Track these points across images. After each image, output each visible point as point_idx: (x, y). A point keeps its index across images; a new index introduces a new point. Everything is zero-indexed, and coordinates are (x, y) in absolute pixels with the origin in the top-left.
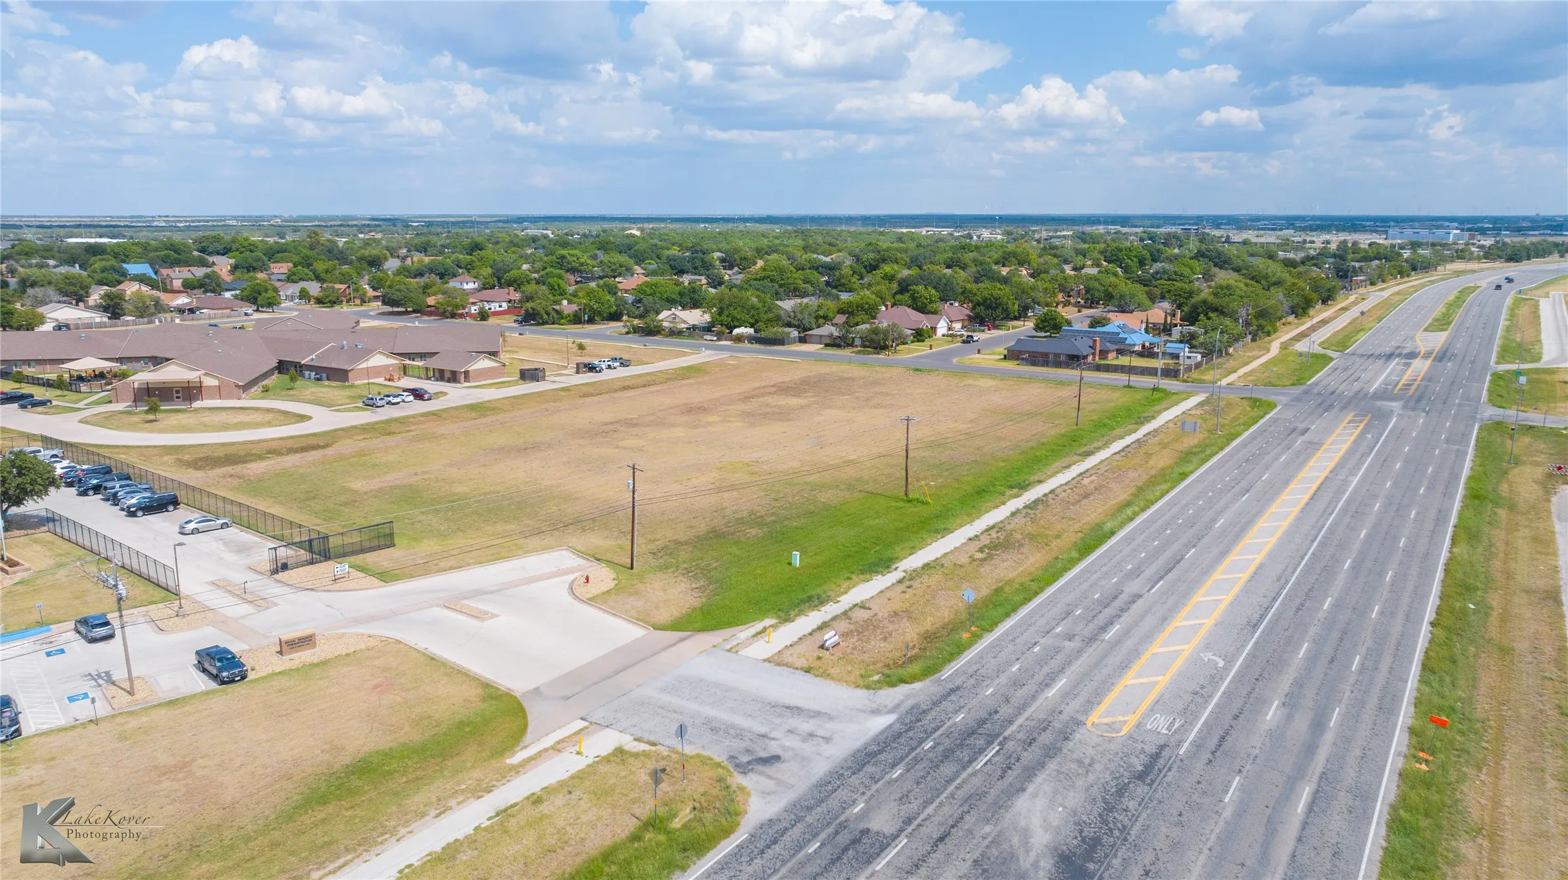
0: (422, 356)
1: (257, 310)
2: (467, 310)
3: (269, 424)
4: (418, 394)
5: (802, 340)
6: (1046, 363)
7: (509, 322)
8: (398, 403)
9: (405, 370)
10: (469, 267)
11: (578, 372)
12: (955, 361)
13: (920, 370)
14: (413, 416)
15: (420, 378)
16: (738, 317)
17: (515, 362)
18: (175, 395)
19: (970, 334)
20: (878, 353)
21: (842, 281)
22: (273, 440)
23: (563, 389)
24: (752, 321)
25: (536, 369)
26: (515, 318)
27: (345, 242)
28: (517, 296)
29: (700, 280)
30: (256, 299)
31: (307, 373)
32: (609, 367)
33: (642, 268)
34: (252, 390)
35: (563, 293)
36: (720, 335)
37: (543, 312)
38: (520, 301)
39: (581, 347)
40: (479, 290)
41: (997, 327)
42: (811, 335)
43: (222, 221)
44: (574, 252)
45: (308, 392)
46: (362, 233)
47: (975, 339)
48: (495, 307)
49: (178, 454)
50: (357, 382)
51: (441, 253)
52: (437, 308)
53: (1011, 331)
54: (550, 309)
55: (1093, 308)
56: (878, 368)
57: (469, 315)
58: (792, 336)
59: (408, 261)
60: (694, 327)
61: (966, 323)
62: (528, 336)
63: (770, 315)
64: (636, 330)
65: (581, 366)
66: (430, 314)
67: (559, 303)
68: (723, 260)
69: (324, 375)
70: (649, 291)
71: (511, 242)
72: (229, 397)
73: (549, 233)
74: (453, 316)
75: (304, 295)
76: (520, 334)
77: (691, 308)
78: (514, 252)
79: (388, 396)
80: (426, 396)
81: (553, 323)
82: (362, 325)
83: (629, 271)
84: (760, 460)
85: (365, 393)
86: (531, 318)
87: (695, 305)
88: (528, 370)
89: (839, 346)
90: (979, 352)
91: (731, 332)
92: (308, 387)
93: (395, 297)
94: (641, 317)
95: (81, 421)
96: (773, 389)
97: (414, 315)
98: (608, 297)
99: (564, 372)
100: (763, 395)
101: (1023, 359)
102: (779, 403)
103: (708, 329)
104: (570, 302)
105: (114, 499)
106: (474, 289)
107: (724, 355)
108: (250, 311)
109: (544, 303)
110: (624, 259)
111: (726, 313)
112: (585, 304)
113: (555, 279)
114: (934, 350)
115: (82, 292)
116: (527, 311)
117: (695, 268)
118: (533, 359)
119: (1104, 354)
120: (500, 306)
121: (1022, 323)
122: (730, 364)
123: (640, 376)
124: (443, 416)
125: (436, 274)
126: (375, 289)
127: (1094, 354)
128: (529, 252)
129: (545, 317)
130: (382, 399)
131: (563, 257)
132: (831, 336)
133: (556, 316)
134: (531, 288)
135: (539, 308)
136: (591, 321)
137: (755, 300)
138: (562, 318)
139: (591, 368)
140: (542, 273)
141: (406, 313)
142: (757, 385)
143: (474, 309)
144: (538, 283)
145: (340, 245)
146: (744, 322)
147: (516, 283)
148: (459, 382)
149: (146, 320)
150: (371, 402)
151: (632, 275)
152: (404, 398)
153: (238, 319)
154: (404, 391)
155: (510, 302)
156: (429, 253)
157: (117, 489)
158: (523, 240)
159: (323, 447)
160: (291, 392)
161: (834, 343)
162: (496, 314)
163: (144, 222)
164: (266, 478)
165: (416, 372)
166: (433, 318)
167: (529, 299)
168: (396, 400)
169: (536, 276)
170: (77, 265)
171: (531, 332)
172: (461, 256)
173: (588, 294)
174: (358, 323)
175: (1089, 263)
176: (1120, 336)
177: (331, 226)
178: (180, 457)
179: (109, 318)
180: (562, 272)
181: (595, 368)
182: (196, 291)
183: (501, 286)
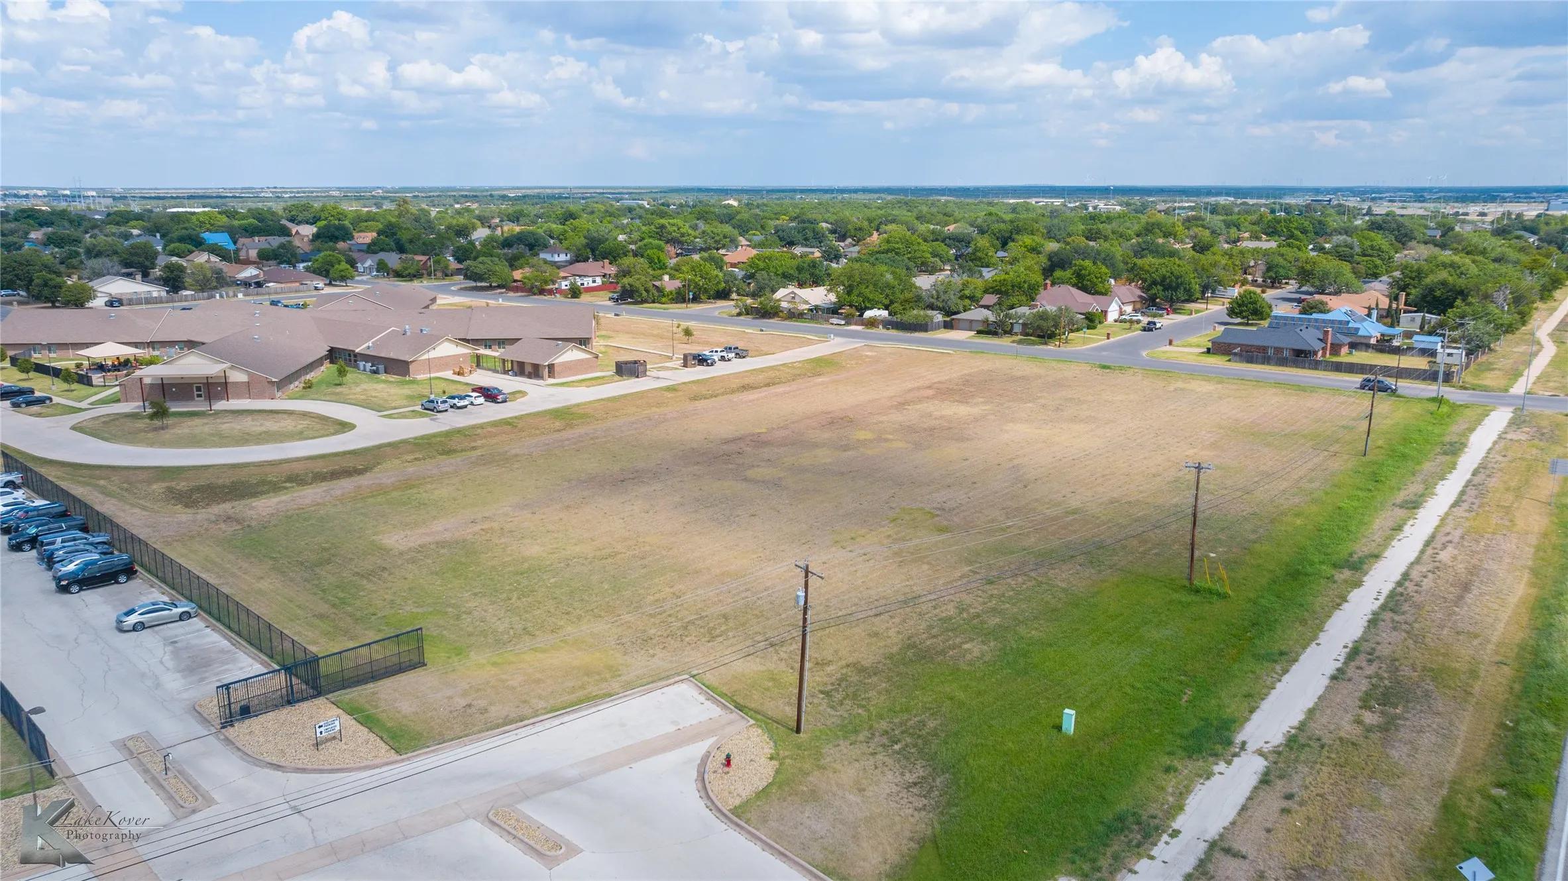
0: (501, 342)
1: (330, 284)
2: (557, 286)
3: (301, 436)
4: (490, 395)
5: (948, 326)
6: (1266, 360)
7: (603, 300)
8: (465, 407)
9: (478, 361)
10: (561, 237)
11: (685, 365)
12: (1144, 354)
13: (1108, 367)
14: (481, 426)
15: (495, 371)
16: (871, 297)
17: (610, 350)
18: (196, 393)
19: (1150, 319)
20: (1046, 344)
21: (979, 254)
22: (298, 460)
23: (669, 389)
24: (887, 302)
25: (635, 362)
26: (611, 295)
27: (438, 212)
28: (612, 270)
29: (813, 253)
30: (328, 272)
31: (361, 364)
32: (723, 358)
33: (747, 240)
34: (292, 386)
35: (663, 267)
36: (849, 320)
37: (642, 289)
38: (616, 276)
39: (688, 332)
40: (571, 263)
41: (1176, 311)
42: (959, 320)
43: (325, 192)
44: (675, 221)
45: (358, 389)
46: (458, 203)
47: (1158, 325)
48: (588, 282)
49: (173, 480)
50: (420, 377)
51: (534, 223)
52: (524, 283)
53: (1194, 316)
54: (650, 285)
55: (1277, 288)
56: (1054, 364)
57: (559, 291)
58: (936, 320)
59: (499, 232)
60: (817, 308)
61: (1138, 306)
62: (624, 317)
63: (908, 295)
64: (748, 311)
65: (690, 358)
66: (516, 289)
67: (660, 278)
68: (833, 232)
69: (381, 367)
70: (761, 265)
71: (607, 211)
72: (260, 396)
73: (645, 203)
74: (542, 292)
75: (382, 267)
76: (616, 315)
77: (811, 286)
78: (609, 222)
79: (453, 398)
80: (500, 398)
81: (653, 302)
82: (439, 302)
83: (734, 243)
84: (947, 506)
85: (426, 392)
86: (627, 296)
87: (816, 282)
88: (626, 363)
89: (995, 334)
90: (1170, 343)
91: (861, 315)
92: (360, 382)
93: (478, 271)
94: (754, 295)
95: (73, 428)
96: (930, 392)
97: (499, 291)
98: (716, 272)
99: (667, 364)
100: (920, 400)
101: (1235, 354)
102: (944, 413)
103: (834, 311)
104: (672, 277)
105: (49, 561)
106: (566, 261)
107: (857, 344)
108: (321, 285)
109: (643, 278)
110: (727, 229)
111: (856, 292)
112: (690, 280)
113: (655, 250)
114: (1112, 339)
115: (147, 263)
116: (623, 287)
117: (806, 239)
118: (631, 347)
119: (1336, 349)
120: (594, 282)
121: (1204, 306)
122: (867, 356)
123: (762, 370)
124: (520, 426)
125: (526, 245)
126: (460, 261)
127: (1324, 349)
128: (625, 222)
129: (645, 294)
130: (446, 402)
131: (663, 227)
132: (986, 321)
133: (656, 294)
134: (628, 261)
135: (637, 284)
136: (696, 299)
137: (889, 277)
138: (664, 296)
139: (702, 360)
140: (640, 244)
141: (490, 288)
142: (910, 385)
143: (564, 285)
144: (635, 255)
145: (433, 214)
146: (877, 303)
147: (612, 255)
148: (542, 378)
149: (205, 294)
150: (431, 406)
151: (737, 247)
152: (472, 399)
153: (308, 294)
154: (474, 390)
155: (604, 276)
156: (521, 223)
157: (59, 544)
158: (618, 210)
159: (359, 472)
160: (339, 389)
161: (988, 330)
162: (589, 290)
163: (252, 193)
164: (273, 523)
165: (491, 365)
166: (519, 294)
167: (626, 273)
168: (462, 403)
169: (633, 247)
170: (158, 235)
171: (629, 312)
172: (554, 226)
173: (693, 269)
174: (434, 300)
175: (1247, 235)
176: (1350, 325)
177: (430, 197)
178: (173, 484)
179: (168, 292)
180: (662, 243)
181: (706, 360)
182: (271, 262)
183: (595, 260)
